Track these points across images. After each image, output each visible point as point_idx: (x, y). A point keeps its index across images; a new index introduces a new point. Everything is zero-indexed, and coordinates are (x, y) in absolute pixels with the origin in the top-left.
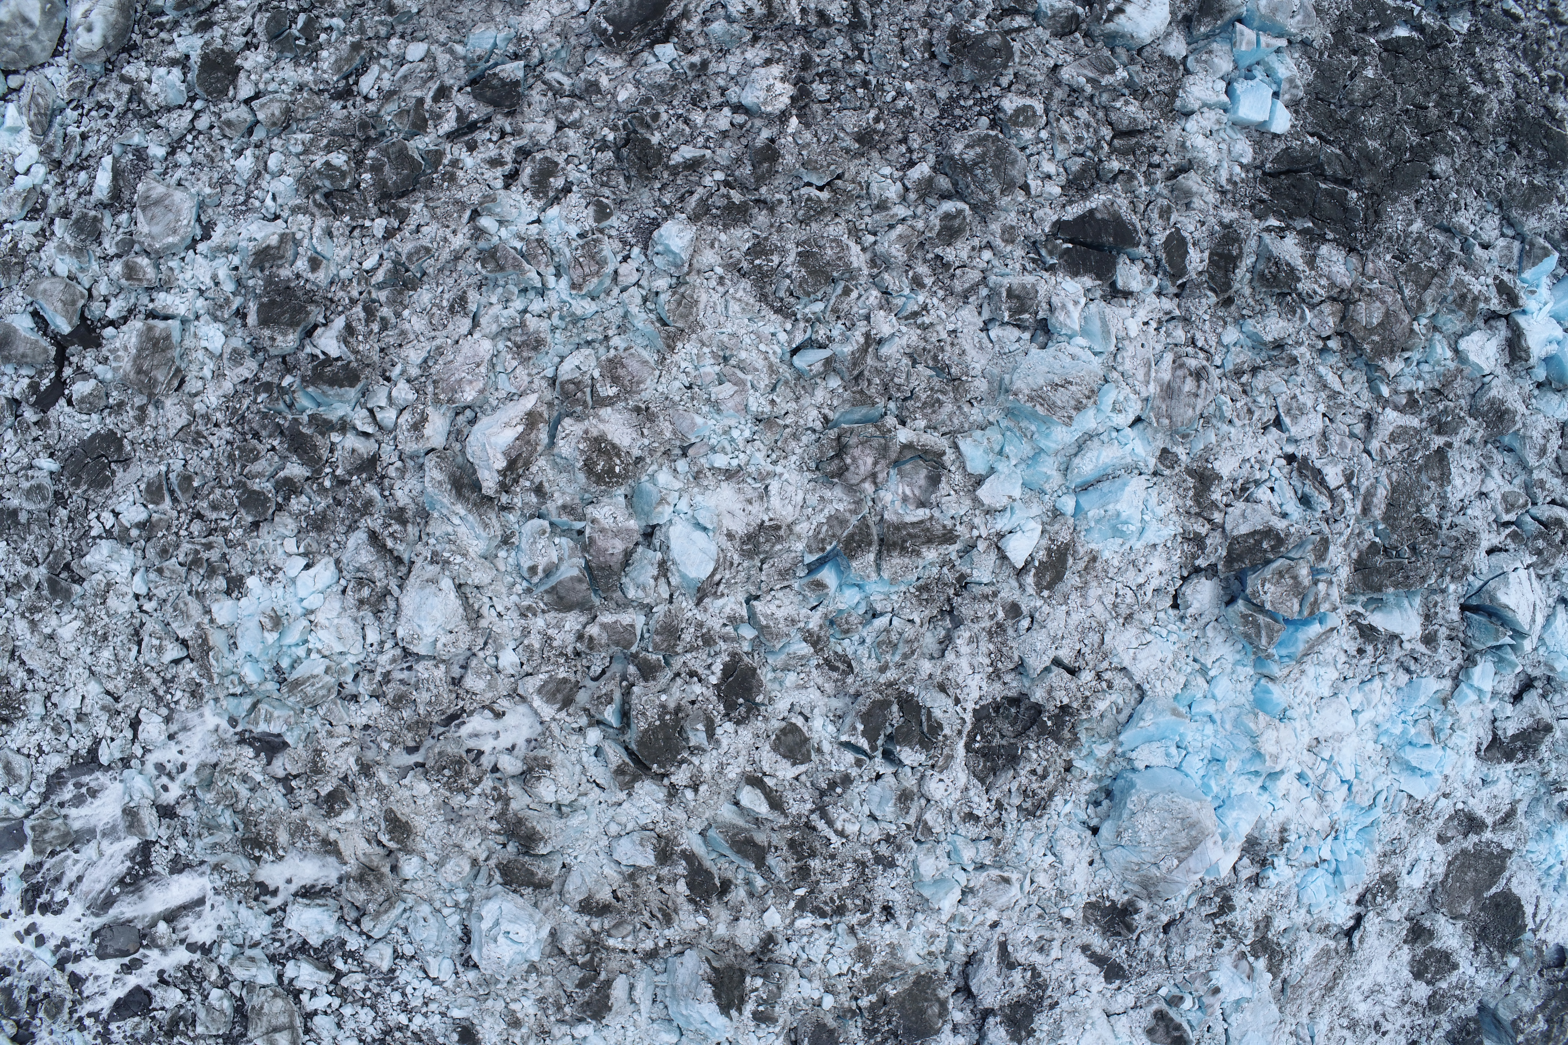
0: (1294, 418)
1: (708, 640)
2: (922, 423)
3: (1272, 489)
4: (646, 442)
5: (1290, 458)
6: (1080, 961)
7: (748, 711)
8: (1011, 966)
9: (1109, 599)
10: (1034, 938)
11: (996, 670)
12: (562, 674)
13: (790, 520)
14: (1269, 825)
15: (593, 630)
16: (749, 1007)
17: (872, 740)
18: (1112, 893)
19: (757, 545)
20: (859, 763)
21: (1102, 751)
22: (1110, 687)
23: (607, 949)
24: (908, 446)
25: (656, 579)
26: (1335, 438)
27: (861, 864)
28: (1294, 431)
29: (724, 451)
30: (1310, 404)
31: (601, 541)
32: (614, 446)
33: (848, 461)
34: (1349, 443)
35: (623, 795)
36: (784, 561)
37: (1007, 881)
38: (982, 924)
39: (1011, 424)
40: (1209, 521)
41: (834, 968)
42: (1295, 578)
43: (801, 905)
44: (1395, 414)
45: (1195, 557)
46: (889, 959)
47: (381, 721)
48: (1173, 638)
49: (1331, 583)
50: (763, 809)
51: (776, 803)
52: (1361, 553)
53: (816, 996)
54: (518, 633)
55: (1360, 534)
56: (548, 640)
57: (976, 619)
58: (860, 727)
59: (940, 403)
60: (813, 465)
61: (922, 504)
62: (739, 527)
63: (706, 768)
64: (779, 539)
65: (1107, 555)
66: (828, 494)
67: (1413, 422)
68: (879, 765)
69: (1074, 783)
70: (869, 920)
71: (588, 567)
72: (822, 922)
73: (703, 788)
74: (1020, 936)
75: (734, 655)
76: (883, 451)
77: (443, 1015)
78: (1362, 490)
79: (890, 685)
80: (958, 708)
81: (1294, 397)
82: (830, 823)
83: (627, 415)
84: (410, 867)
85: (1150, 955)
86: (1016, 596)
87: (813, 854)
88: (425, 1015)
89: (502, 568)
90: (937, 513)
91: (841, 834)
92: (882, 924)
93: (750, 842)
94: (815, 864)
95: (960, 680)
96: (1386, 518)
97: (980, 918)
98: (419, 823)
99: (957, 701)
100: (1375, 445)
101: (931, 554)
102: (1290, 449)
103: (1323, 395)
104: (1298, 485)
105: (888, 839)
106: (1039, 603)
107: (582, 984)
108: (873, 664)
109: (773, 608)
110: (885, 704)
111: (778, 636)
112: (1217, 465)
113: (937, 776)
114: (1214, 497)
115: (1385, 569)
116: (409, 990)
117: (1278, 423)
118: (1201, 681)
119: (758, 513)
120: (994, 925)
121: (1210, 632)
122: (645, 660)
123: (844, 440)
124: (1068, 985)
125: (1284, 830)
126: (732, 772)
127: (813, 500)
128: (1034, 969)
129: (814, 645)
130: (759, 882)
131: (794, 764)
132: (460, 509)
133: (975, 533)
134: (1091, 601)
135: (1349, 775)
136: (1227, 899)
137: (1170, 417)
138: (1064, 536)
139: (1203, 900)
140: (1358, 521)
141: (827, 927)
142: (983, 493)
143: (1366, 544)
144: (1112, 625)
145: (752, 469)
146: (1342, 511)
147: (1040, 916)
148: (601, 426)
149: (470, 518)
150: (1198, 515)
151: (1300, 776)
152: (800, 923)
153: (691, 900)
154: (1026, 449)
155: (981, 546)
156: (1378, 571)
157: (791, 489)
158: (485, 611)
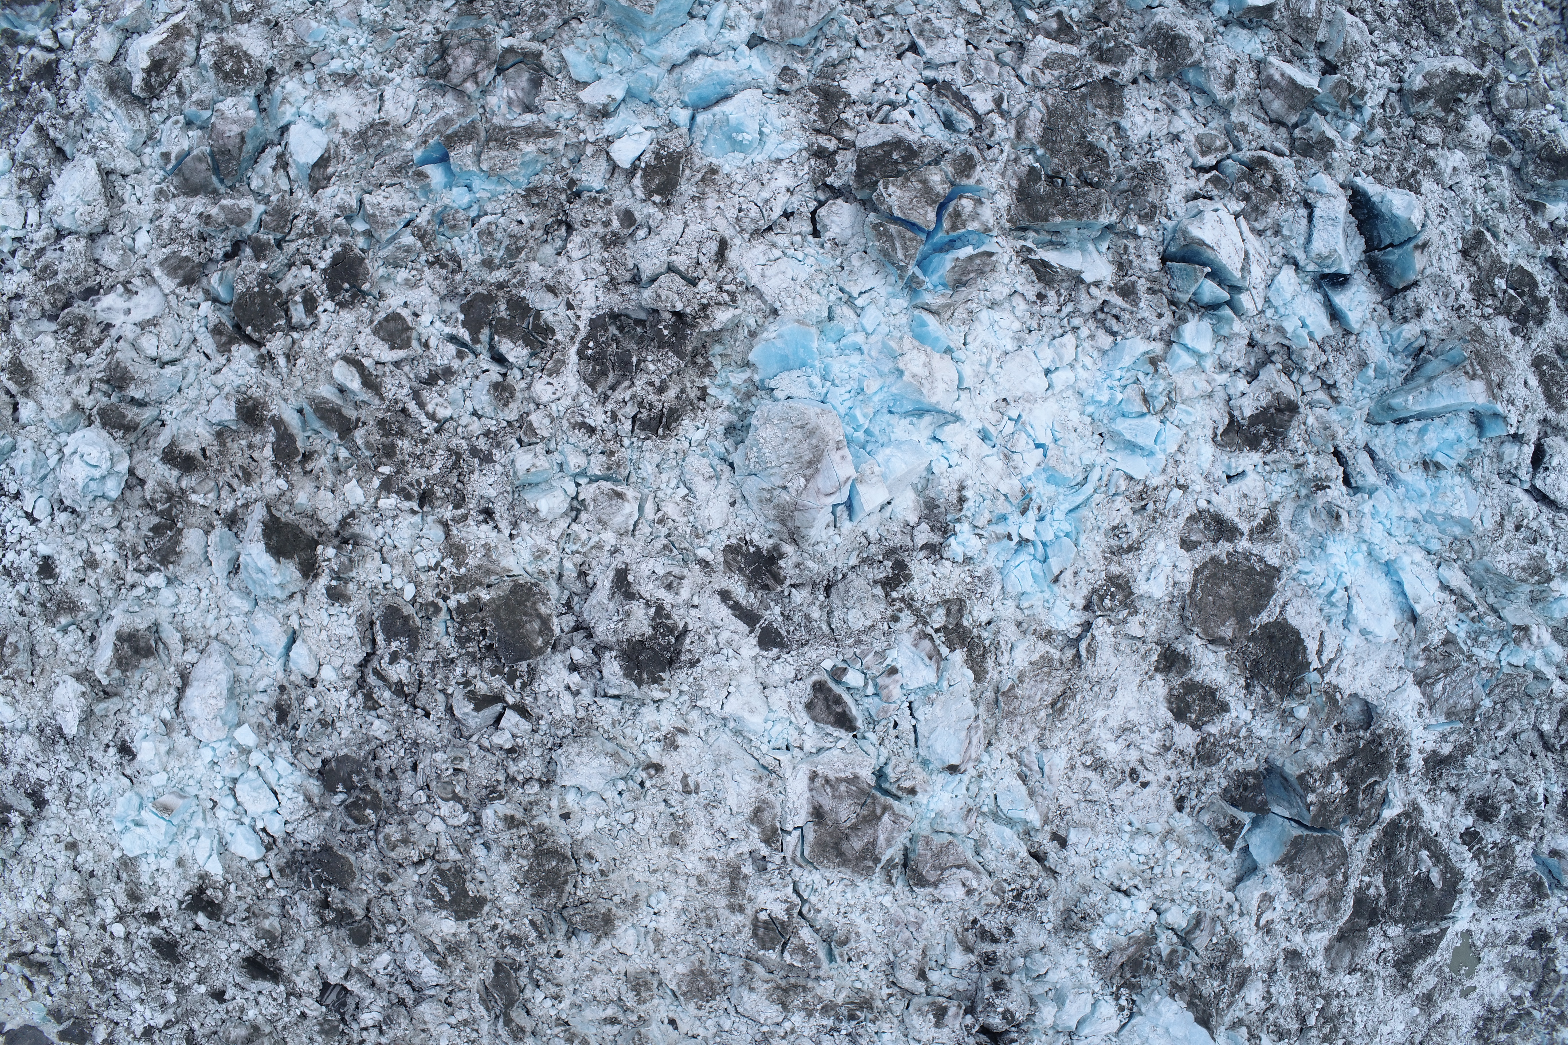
0: (929, 41)
1: (320, 228)
2: (528, 34)
3: (912, 114)
4: (275, 51)
5: (930, 83)
6: (721, 612)
7: (353, 297)
8: (630, 596)
9: (732, 213)
10: (661, 571)
11: (612, 280)
12: (186, 252)
13: (402, 120)
14: (945, 482)
15: (214, 211)
16: (324, 580)
17: (475, 333)
18: (755, 536)
19: (365, 141)
20: (460, 355)
21: (738, 378)
22: (734, 300)
23: (189, 503)
24: (510, 50)
25: (274, 169)
26: (979, 63)
27: (456, 454)
28: (930, 53)
29: (340, 56)
30: (947, 29)
31: (221, 126)
32: (245, 54)
33: (450, 61)
34: (996, 69)
35: (222, 360)
36: (395, 159)
37: (620, 495)
38: (598, 547)
39: (618, 37)
40: (840, 140)
41: (421, 560)
42: (924, 182)
43: (387, 485)
44: (1048, 41)
45: (824, 174)
46: (485, 562)
47: (28, 288)
48: (810, 261)
49: (979, 202)
50: (354, 383)
51: (370, 383)
52: (1020, 180)
53: (398, 583)
54: (150, 215)
55: (1016, 160)
56: (176, 222)
57: (586, 224)
58: (461, 317)
59: (546, 16)
60: (422, 70)
61: (528, 108)
62: (353, 125)
63: (306, 343)
64: (387, 135)
65: (726, 169)
66: (440, 101)
67: (1074, 50)
68: (485, 361)
69: (709, 411)
70: (464, 517)
71: (212, 154)
72: (407, 505)
73: (300, 362)
74: (645, 568)
75: (344, 246)
76: (483, 53)
77: (34, 554)
78: (1014, 114)
79: (501, 286)
80: (570, 313)
81: (927, 20)
82: (421, 405)
83: (260, 29)
84: (27, 411)
85: (807, 617)
86: (628, 203)
87: (402, 433)
88: (19, 553)
89: (147, 163)
90: (543, 117)
91: (432, 417)
92: (478, 523)
93: (337, 411)
94: (404, 444)
95: (572, 285)
96: (1044, 141)
97: (595, 539)
98: (41, 373)
99: (570, 306)
100: (1026, 70)
101: (529, 148)
102: (930, 74)
103: (961, 19)
104: (938, 105)
105: (487, 434)
106: (652, 210)
107: (157, 530)
108: (478, 258)
109: (380, 199)
110: (489, 299)
111: (384, 225)
112: (844, 84)
113: (546, 379)
114: (843, 116)
115: (1050, 197)
116: (9, 527)
117: (914, 48)
118: (847, 311)
119: (371, 113)
120: (614, 551)
121: (856, 261)
122: (257, 239)
123: (446, 42)
124: (711, 640)
125: (962, 488)
126: (331, 353)
127: (426, 105)
128: (660, 608)
129: (421, 238)
130: (343, 453)
131: (392, 348)
132: (111, 104)
133: (582, 137)
134: (711, 213)
135: (1045, 438)
136: (900, 566)
137: (780, 28)
138: (676, 145)
139: (869, 561)
140: (1014, 147)
141: (413, 512)
142: (585, 95)
143: (1024, 170)
144: (737, 241)
145: (366, 73)
146: (991, 134)
147: (665, 547)
148: (238, 39)
149: (119, 112)
150: (828, 133)
151: (985, 436)
152: (384, 503)
153: (275, 465)
154: (635, 60)
155: (589, 150)
156: (1042, 199)
157: (403, 95)
158: (126, 197)
